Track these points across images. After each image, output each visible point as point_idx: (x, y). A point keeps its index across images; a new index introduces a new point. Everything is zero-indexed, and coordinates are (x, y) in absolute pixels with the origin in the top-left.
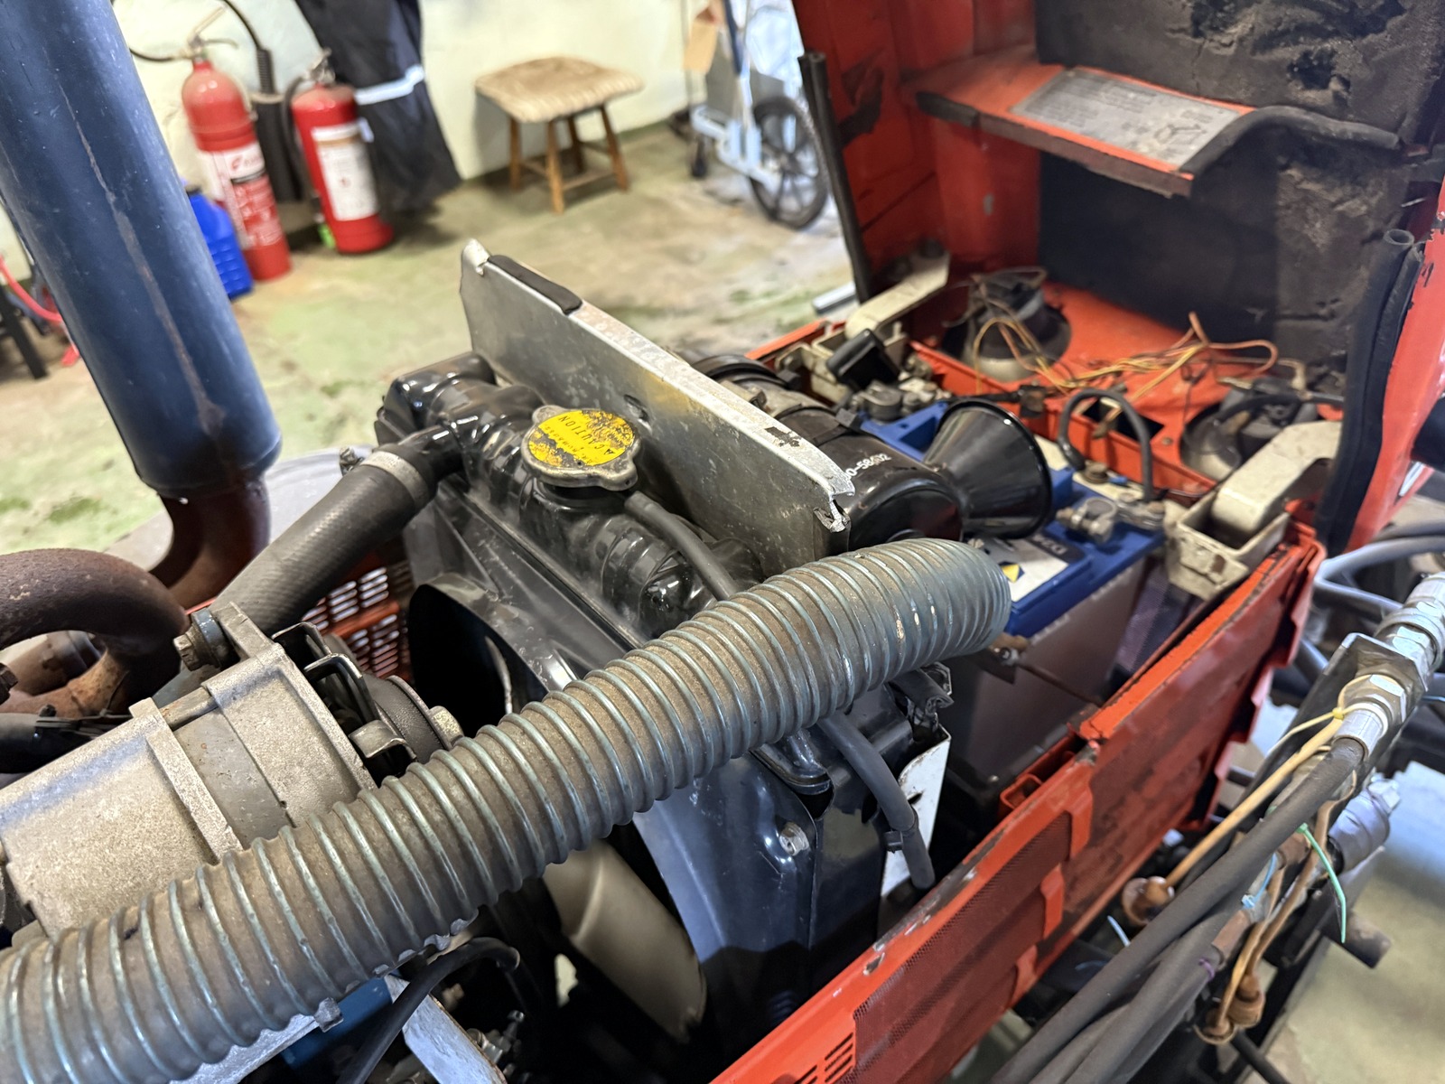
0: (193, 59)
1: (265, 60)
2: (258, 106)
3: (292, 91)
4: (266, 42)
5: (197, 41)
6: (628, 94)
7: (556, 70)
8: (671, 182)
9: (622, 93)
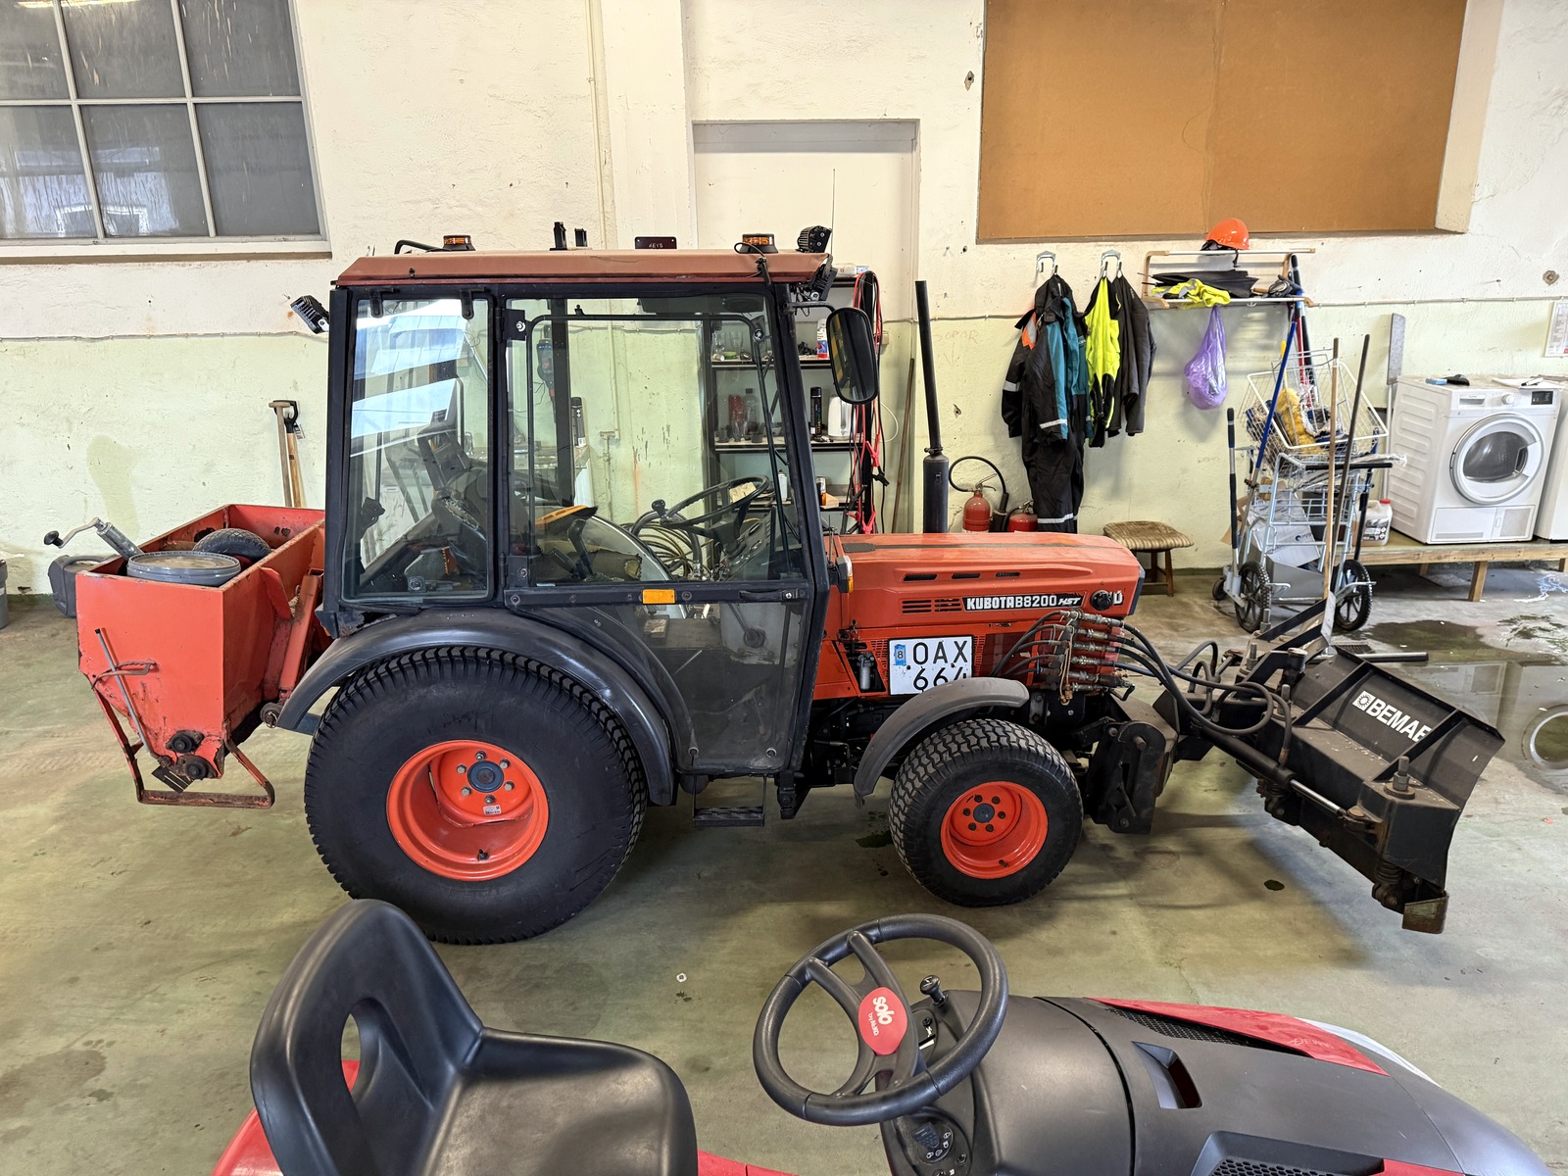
0: (975, 492)
1: (1006, 497)
2: (995, 515)
3: (1013, 512)
4: (1011, 489)
5: (980, 485)
6: (1183, 546)
7: (1150, 528)
8: (1201, 598)
9: (1179, 546)
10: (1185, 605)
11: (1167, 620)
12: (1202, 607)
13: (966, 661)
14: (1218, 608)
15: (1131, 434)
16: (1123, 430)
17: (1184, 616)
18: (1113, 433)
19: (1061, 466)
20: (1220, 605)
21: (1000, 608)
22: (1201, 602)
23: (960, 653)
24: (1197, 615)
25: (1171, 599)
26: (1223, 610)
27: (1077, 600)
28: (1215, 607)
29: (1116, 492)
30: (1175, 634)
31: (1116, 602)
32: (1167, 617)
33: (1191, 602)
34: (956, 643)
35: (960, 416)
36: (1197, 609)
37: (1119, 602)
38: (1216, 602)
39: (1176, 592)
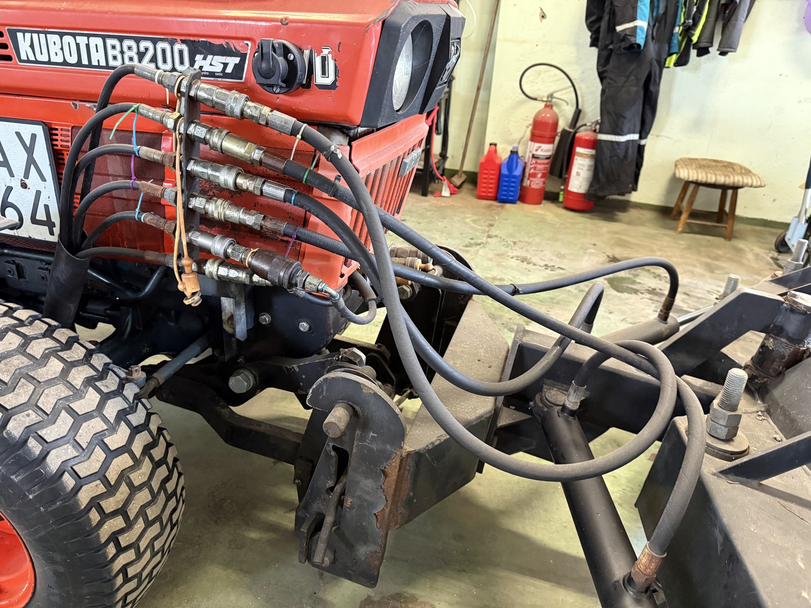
0: (546, 103)
2: (564, 131)
3: (580, 128)
4: (586, 107)
5: (551, 96)
6: (751, 186)
7: (724, 166)
8: (761, 247)
9: (747, 185)
10: (739, 251)
11: (708, 260)
12: (757, 256)
13: (44, 179)
14: (775, 260)
15: (723, 53)
16: (714, 50)
17: (731, 260)
18: (703, 51)
19: (632, 78)
20: (781, 257)
21: (79, 63)
22: (757, 250)
23: (31, 161)
24: (746, 262)
25: (727, 243)
26: (780, 262)
27: (233, 61)
28: (772, 258)
29: (697, 125)
30: (708, 274)
31: (319, 79)
32: (709, 258)
33: (746, 249)
34: (18, 134)
35: (544, 21)
36: (750, 256)
37: (329, 81)
38: (776, 254)
39: (735, 237)
